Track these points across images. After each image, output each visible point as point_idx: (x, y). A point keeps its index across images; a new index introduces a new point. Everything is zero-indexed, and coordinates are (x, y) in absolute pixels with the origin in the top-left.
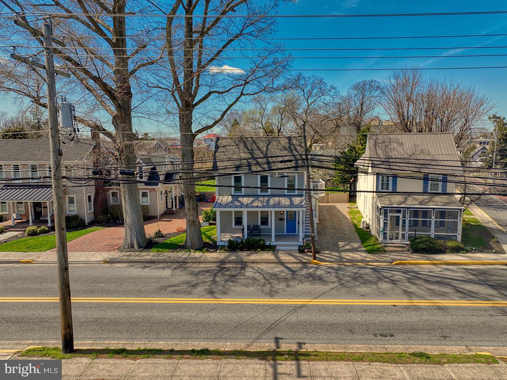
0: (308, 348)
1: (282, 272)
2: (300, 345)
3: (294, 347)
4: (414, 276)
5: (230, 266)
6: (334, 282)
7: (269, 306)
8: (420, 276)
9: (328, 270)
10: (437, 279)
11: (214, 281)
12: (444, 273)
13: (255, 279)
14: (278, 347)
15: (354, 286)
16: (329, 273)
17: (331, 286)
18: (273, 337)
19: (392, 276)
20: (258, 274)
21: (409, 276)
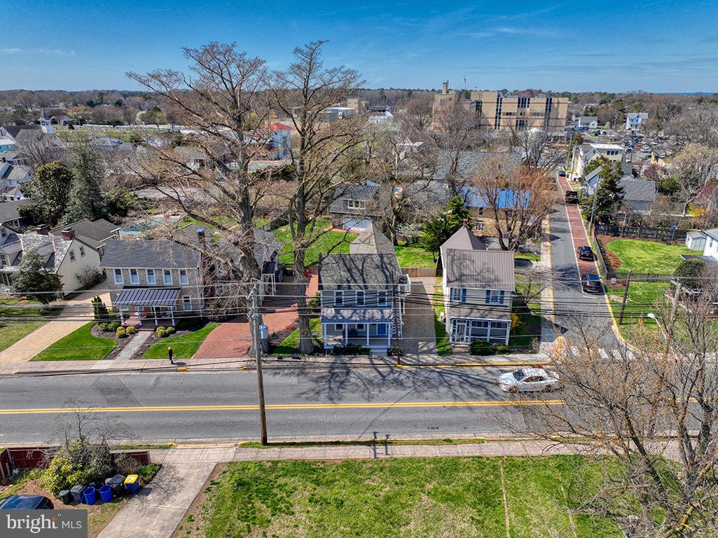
0: (392, 438)
1: (375, 377)
2: (387, 436)
3: (384, 438)
4: (465, 380)
5: (338, 371)
6: (410, 387)
7: (368, 409)
8: (469, 379)
9: (408, 375)
10: (479, 382)
11: (330, 389)
12: (486, 376)
13: (357, 385)
14: (376, 438)
15: (423, 391)
16: (408, 377)
17: (408, 390)
18: (372, 431)
19: (450, 381)
20: (359, 380)
21: (461, 380)
